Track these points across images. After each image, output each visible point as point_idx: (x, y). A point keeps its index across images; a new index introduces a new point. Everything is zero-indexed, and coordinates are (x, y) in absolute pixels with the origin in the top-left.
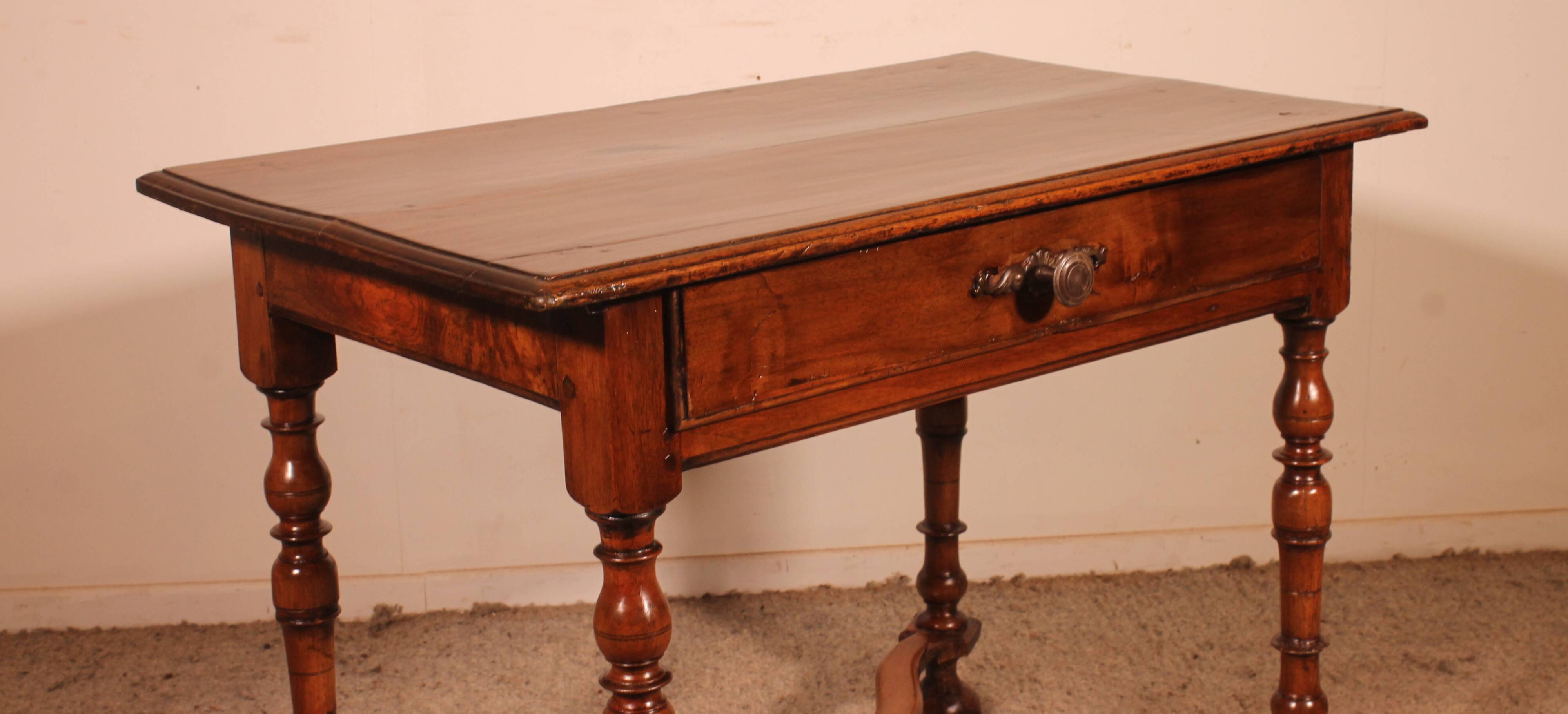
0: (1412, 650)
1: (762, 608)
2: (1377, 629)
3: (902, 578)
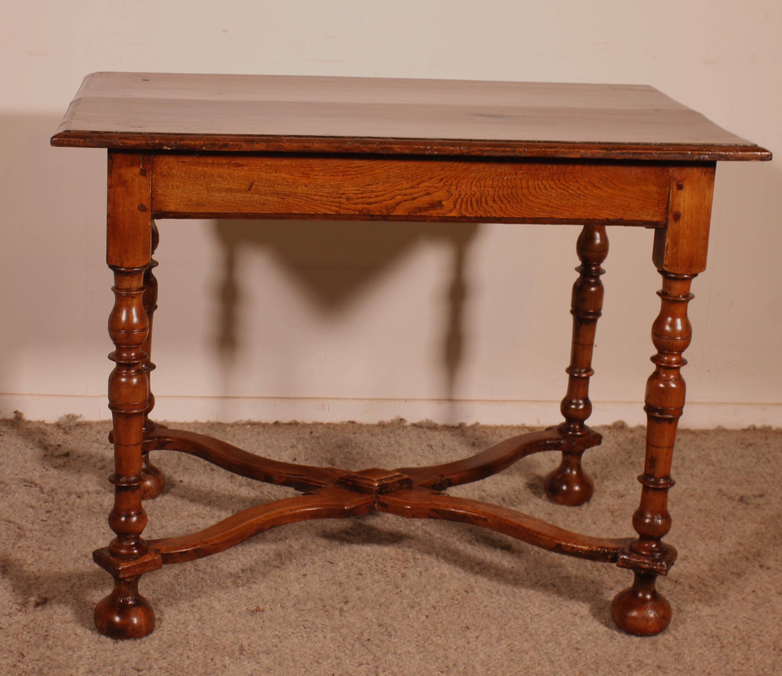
0: (724, 488)
1: (311, 433)
2: (702, 473)
3: (401, 420)
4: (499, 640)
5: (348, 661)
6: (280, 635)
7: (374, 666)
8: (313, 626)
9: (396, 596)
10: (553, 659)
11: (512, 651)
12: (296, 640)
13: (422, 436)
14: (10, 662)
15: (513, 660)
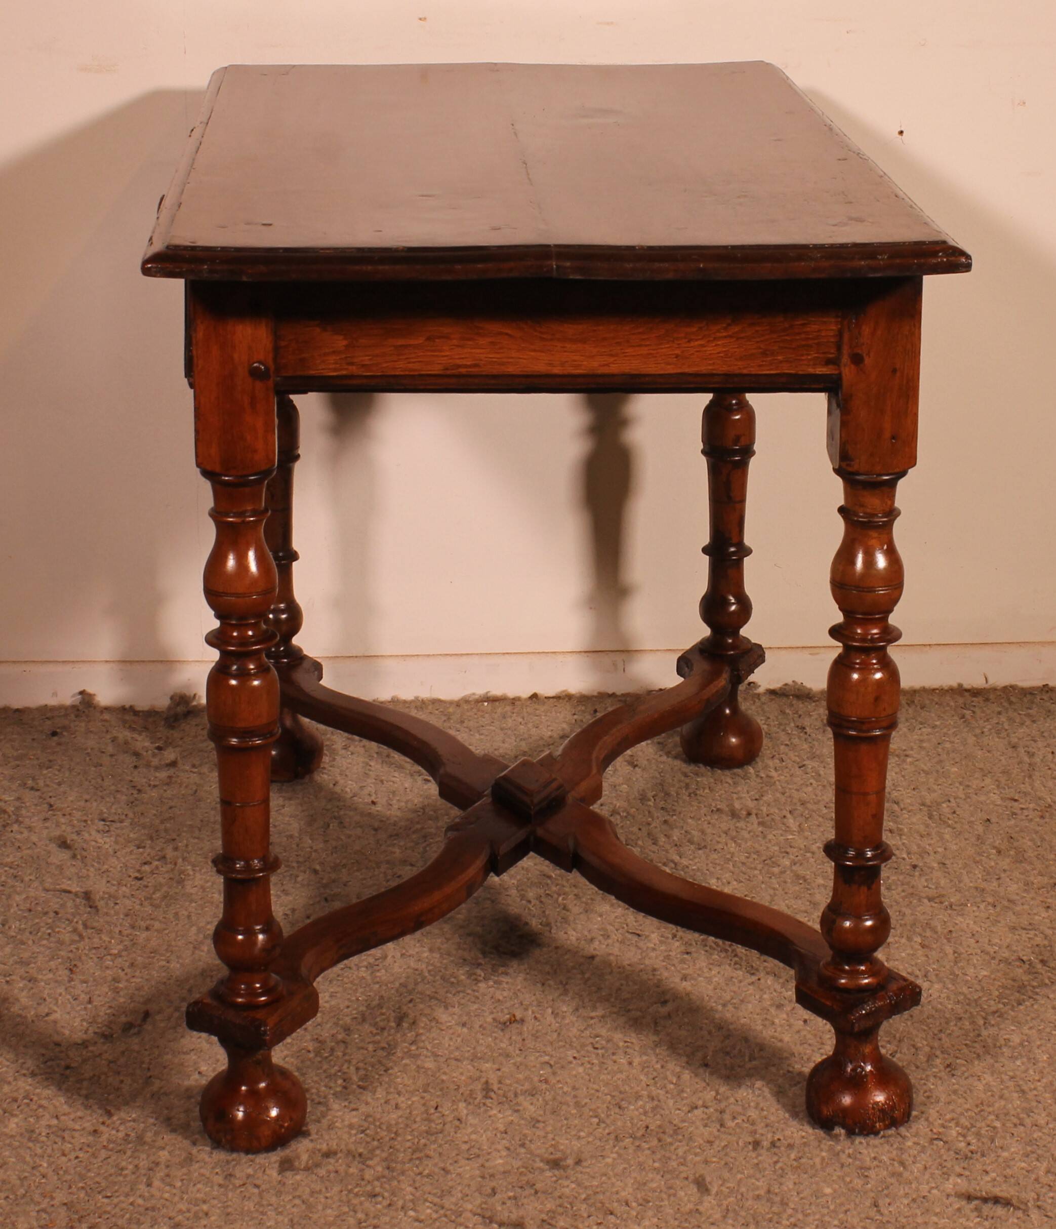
4: (930, 1057)
5: (671, 1102)
6: (552, 1063)
7: (716, 1110)
8: (609, 1045)
9: (751, 987)
10: (1025, 1088)
11: (953, 1075)
12: (581, 1070)
13: (787, 711)
14: (87, 1125)
15: (955, 1092)
